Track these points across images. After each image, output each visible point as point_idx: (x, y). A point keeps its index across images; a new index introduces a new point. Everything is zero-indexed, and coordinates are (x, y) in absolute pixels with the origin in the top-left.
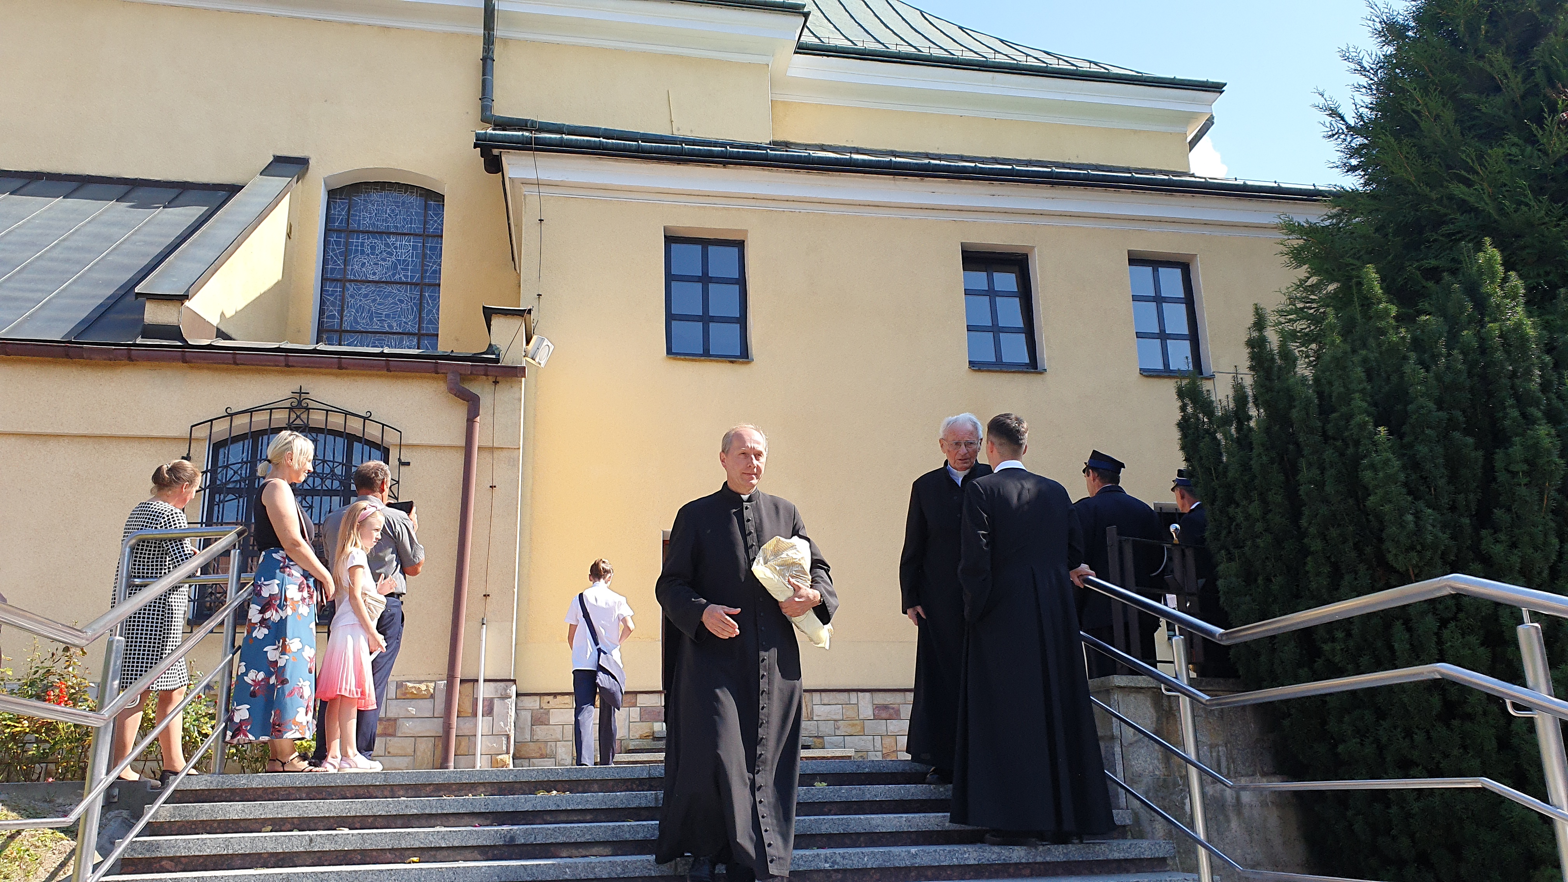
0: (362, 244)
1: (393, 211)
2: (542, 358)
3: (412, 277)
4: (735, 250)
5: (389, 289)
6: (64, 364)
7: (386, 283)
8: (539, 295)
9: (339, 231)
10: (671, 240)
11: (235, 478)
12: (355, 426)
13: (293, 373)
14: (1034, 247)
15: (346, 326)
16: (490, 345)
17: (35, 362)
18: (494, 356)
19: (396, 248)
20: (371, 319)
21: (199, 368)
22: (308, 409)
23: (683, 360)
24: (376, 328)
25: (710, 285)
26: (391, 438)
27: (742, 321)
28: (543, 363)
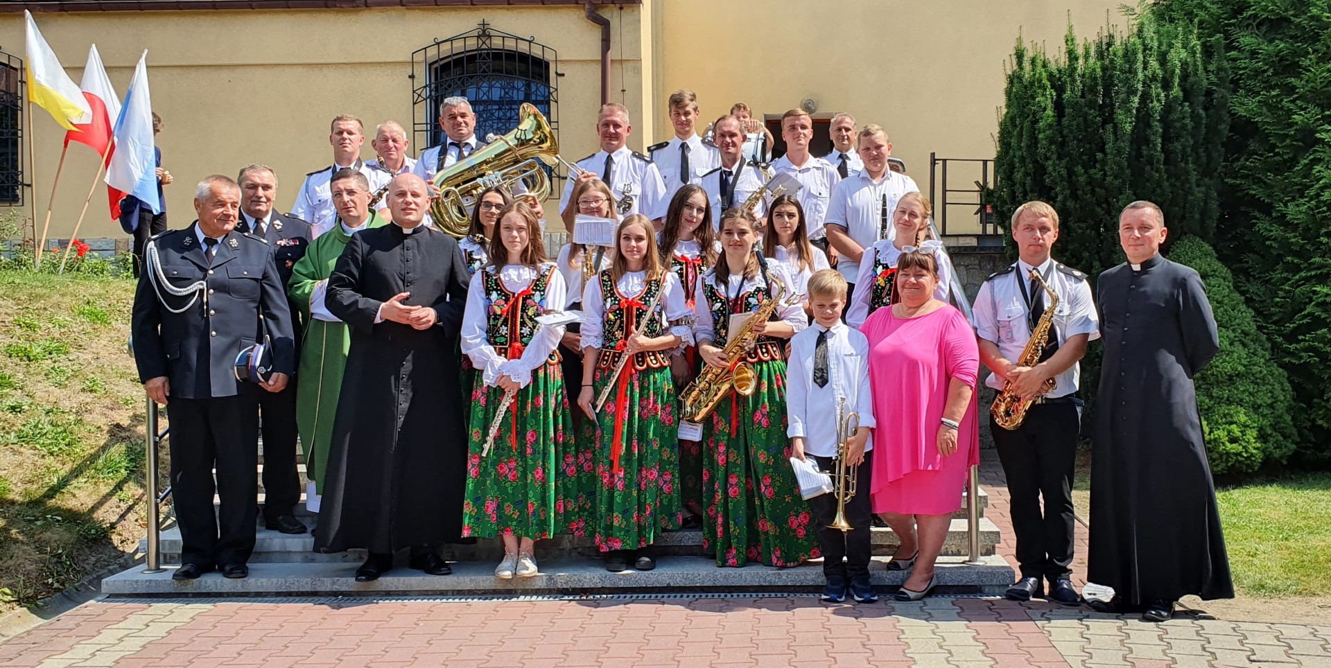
6: (326, 11)
12: (523, 47)
13: (478, 9)
21: (412, 9)
22: (490, 37)
26: (549, 56)
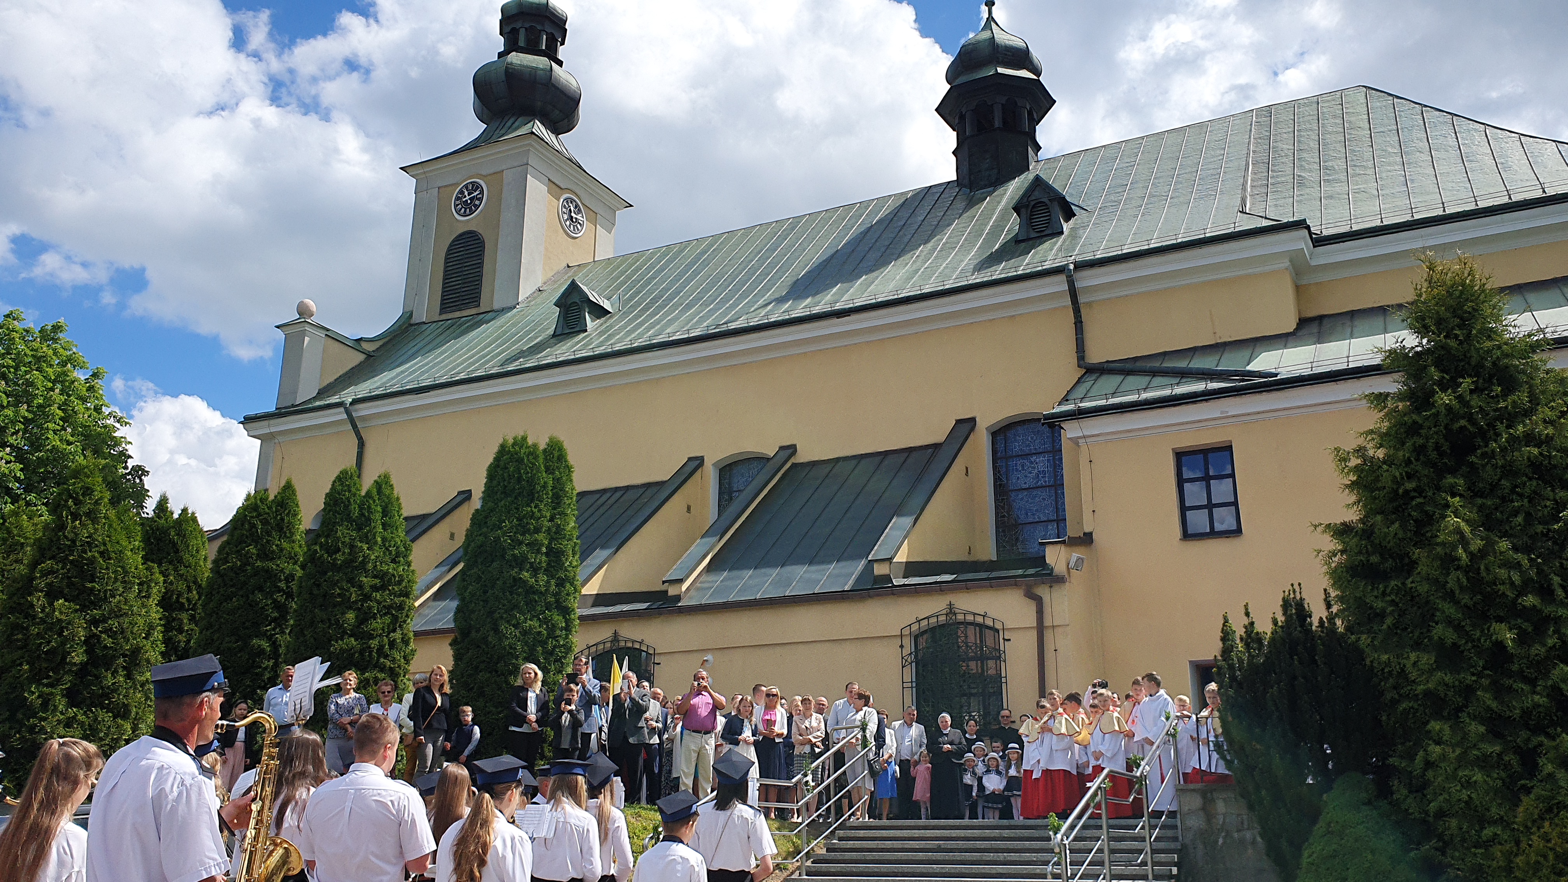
0: (1016, 465)
1: (1032, 438)
3: (1049, 482)
4: (1226, 453)
5: (1035, 492)
7: (1033, 488)
8: (1094, 511)
9: (1001, 458)
10: (1180, 455)
12: (980, 620)
13: (946, 594)
18: (1048, 572)
19: (1037, 463)
20: (1027, 514)
21: (901, 597)
22: (955, 614)
23: (1192, 541)
24: (1031, 520)
25: (1212, 482)
26: (998, 626)
27: (1235, 504)
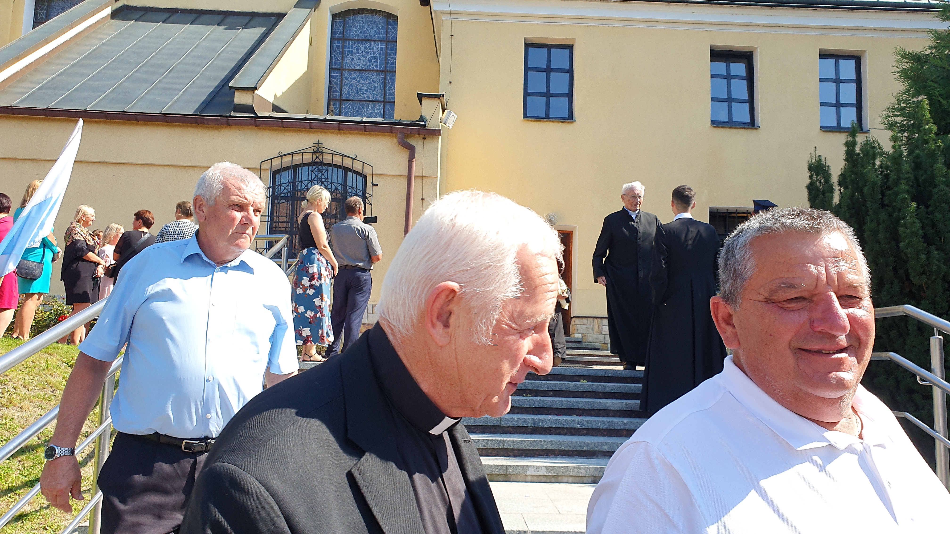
0: (352, 47)
1: (368, 26)
2: (450, 124)
3: (380, 67)
4: (567, 51)
5: (366, 74)
6: (195, 127)
7: (366, 70)
8: (450, 82)
9: (338, 40)
10: (528, 45)
11: (285, 191)
13: (314, 132)
14: (757, 48)
15: (344, 97)
16: (421, 116)
17: (181, 126)
18: (423, 123)
19: (370, 49)
20: (358, 93)
21: (264, 129)
22: (322, 153)
23: (533, 121)
24: (360, 98)
25: (552, 74)
26: (367, 171)
27: (570, 96)
28: (451, 126)
